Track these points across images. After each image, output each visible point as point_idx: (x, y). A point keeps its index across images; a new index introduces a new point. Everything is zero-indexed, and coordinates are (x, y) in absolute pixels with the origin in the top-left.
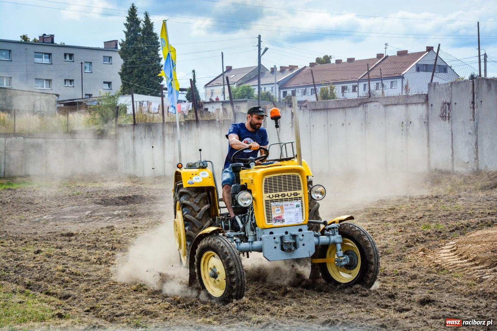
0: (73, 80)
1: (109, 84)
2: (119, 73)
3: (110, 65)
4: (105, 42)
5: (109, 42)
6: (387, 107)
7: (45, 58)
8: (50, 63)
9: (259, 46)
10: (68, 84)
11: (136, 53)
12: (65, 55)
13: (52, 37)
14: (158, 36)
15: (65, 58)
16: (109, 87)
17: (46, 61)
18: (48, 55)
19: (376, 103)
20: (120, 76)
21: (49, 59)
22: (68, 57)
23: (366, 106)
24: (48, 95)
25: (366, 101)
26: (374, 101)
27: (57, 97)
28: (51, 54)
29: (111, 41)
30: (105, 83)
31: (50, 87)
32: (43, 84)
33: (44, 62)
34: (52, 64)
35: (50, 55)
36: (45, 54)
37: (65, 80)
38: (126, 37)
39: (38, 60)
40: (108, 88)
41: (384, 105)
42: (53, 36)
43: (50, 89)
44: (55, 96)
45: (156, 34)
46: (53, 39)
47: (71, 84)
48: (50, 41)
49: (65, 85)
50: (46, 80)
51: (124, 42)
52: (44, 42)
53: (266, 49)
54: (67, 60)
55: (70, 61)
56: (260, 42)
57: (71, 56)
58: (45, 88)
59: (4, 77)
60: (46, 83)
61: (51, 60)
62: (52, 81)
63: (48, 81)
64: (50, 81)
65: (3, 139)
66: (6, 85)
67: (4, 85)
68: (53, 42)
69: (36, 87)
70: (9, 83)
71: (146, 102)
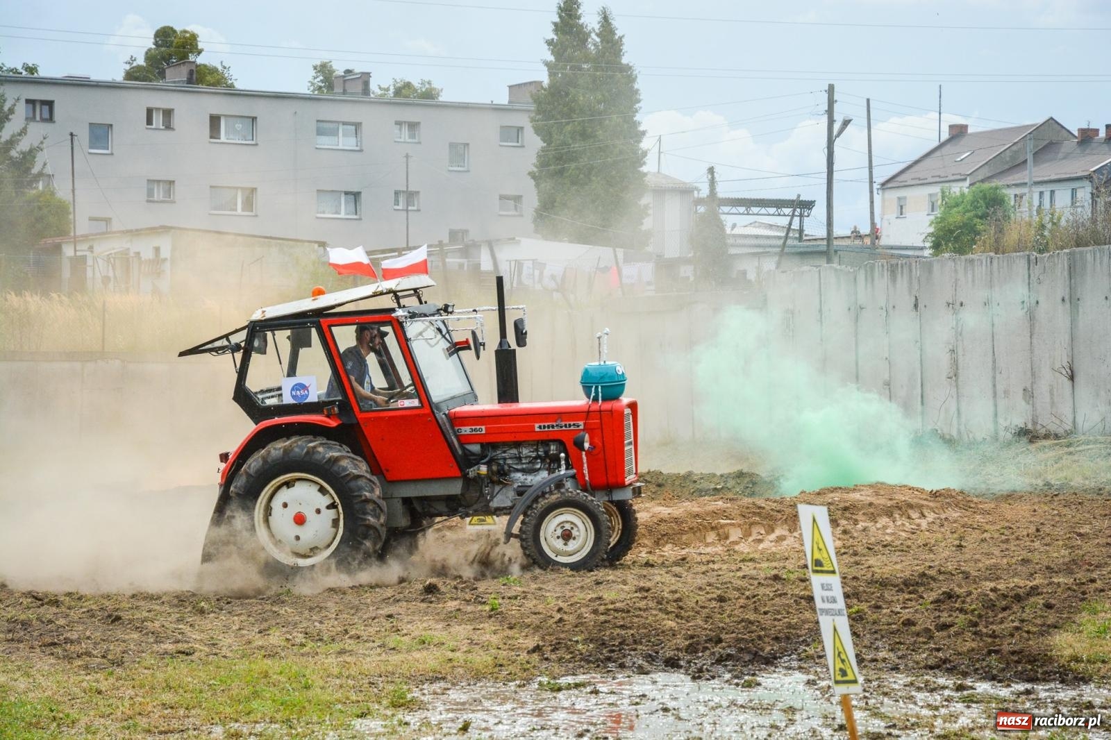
0: (415, 193)
1: (517, 199)
2: (529, 174)
3: (520, 150)
4: (510, 87)
5: (519, 85)
7: (343, 135)
8: (358, 148)
9: (830, 112)
10: (404, 202)
12: (398, 125)
13: (365, 78)
14: (634, 73)
15: (399, 134)
16: (516, 209)
17: (346, 141)
18: (354, 127)
20: (532, 182)
21: (355, 139)
22: (405, 130)
24: (299, 243)
27: (322, 248)
28: (361, 123)
29: (525, 84)
30: (502, 198)
31: (356, 214)
32: (339, 206)
33: (341, 147)
34: (361, 151)
35: (357, 126)
36: (344, 123)
37: (397, 193)
38: (550, 76)
39: (325, 142)
40: (514, 212)
42: (368, 74)
43: (355, 217)
44: (316, 246)
45: (630, 68)
46: (367, 84)
47: (412, 204)
48: (359, 88)
49: (396, 207)
50: (346, 193)
52: (345, 92)
53: (846, 123)
54: (402, 140)
55: (410, 140)
56: (831, 102)
57: (413, 127)
58: (342, 215)
59: (237, 188)
60: (346, 202)
61: (361, 141)
62: (363, 195)
63: (353, 197)
64: (356, 196)
65: (78, 365)
66: (243, 210)
67: (236, 210)
68: (366, 90)
69: (321, 213)
70: (249, 204)
71: (531, 262)
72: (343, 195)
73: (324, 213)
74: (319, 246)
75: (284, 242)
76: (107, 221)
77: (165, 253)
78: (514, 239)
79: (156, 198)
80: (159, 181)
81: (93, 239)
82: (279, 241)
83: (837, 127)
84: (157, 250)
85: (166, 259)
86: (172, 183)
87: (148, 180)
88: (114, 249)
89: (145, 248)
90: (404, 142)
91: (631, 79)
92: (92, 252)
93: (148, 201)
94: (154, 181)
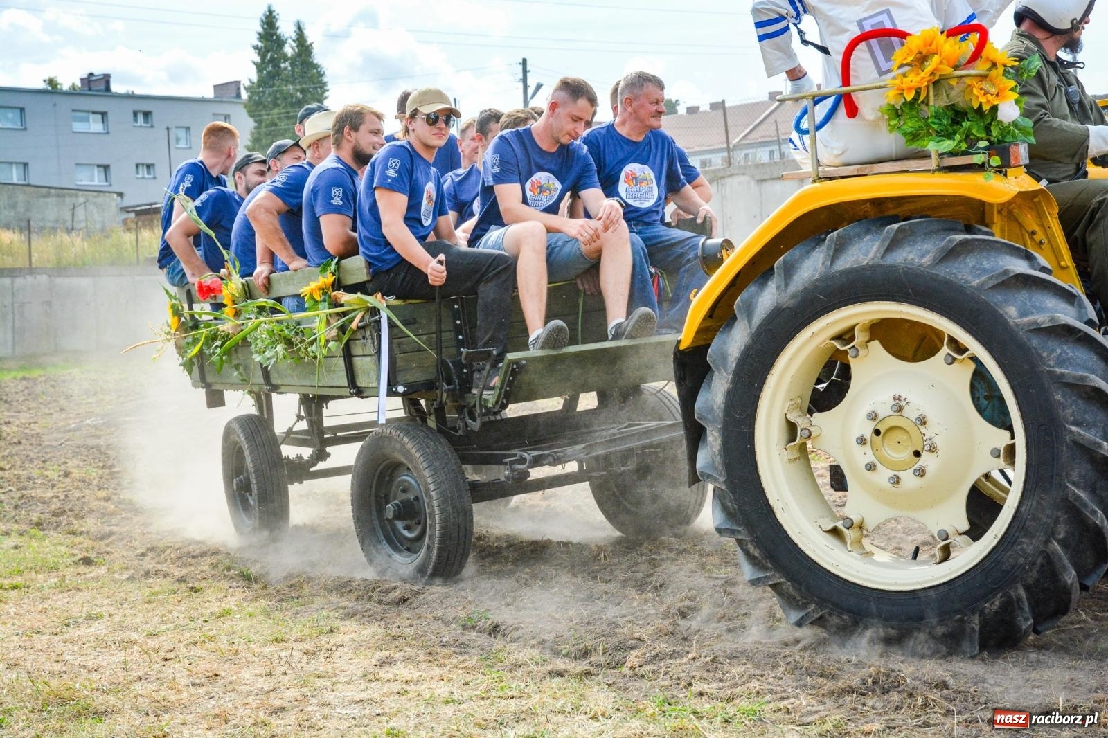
0: (153, 165)
4: (215, 86)
5: (222, 85)
6: (764, 183)
7: (94, 122)
8: (106, 131)
9: (525, 80)
10: (143, 172)
11: (279, 105)
12: (135, 114)
13: (106, 79)
14: (323, 69)
15: (136, 120)
17: (96, 125)
18: (100, 116)
19: (742, 178)
21: (102, 124)
22: (140, 117)
23: (722, 185)
24: (101, 194)
25: (722, 174)
26: (737, 174)
27: (119, 198)
28: (107, 113)
29: (227, 84)
31: (107, 181)
32: (93, 176)
33: (92, 130)
34: (108, 133)
35: (104, 114)
36: (94, 113)
37: (137, 166)
38: (258, 73)
39: (78, 126)
41: (758, 181)
42: (109, 76)
43: (106, 184)
44: (115, 196)
45: (320, 66)
46: (108, 83)
47: (149, 173)
48: (103, 87)
49: (138, 176)
50: (98, 166)
51: (253, 83)
52: (90, 89)
53: (539, 87)
54: (139, 124)
55: (145, 125)
56: (525, 72)
57: (147, 114)
58: (96, 183)
59: (12, 163)
60: (99, 171)
61: (107, 126)
62: (112, 168)
63: (103, 168)
64: (106, 168)
66: (18, 179)
67: (12, 180)
68: (108, 89)
72: (96, 169)
73: (81, 181)
83: (530, 91)
90: (141, 126)
91: (320, 75)
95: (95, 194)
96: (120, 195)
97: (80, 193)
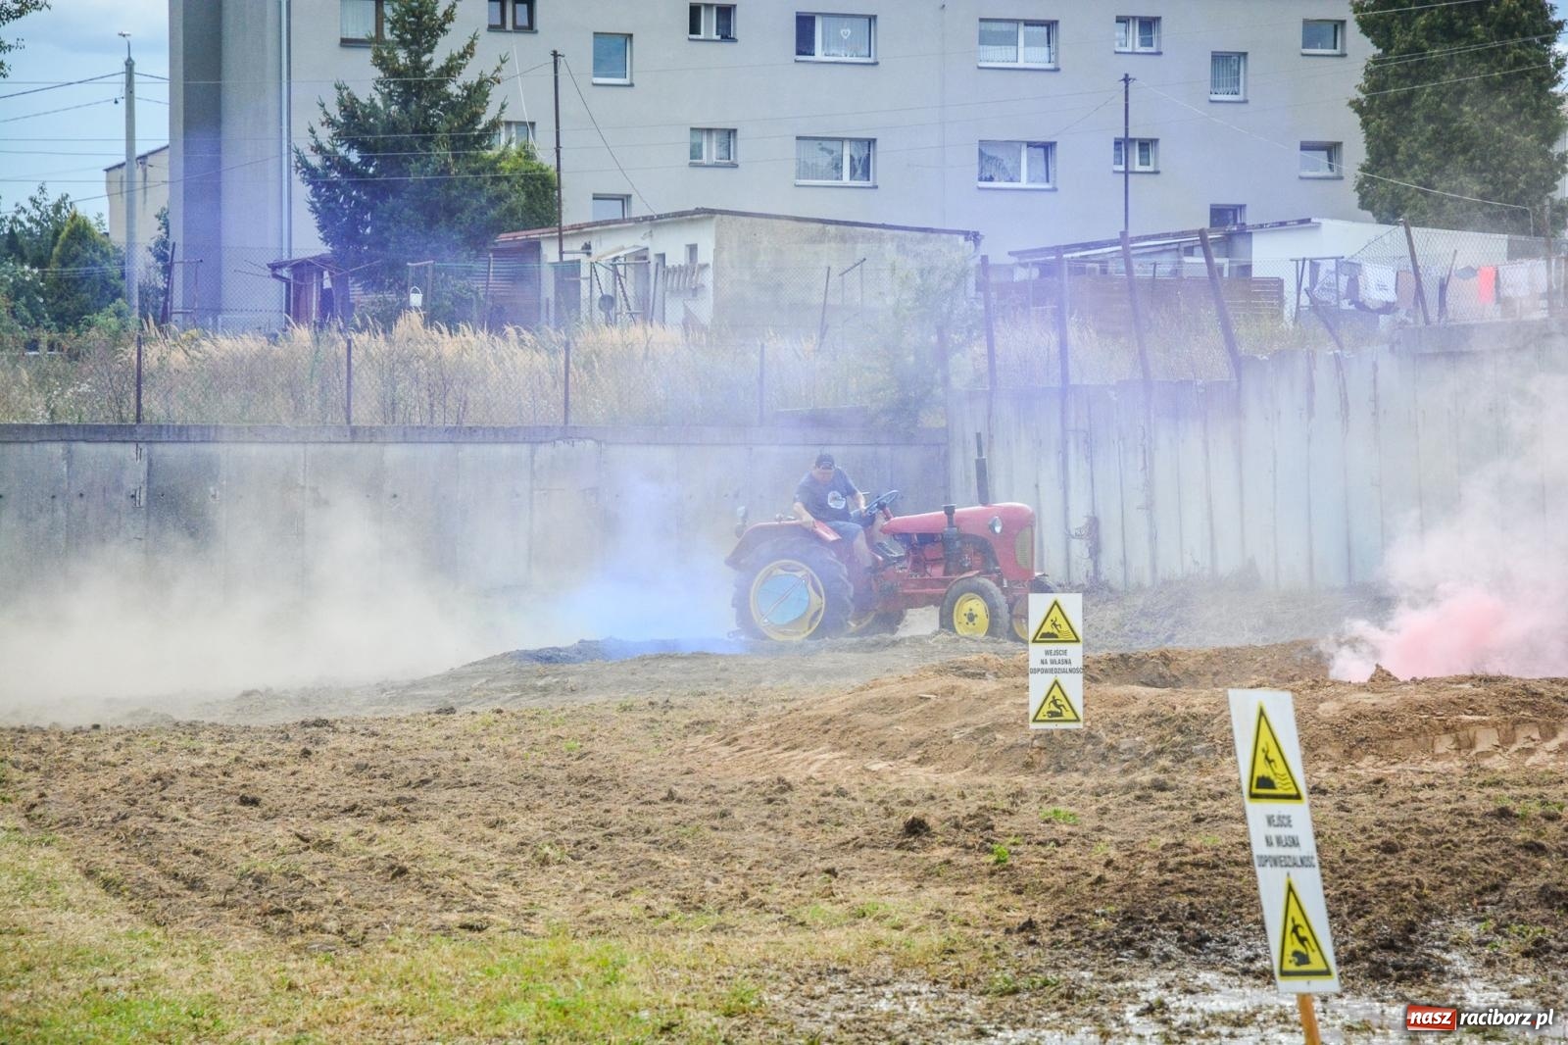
0: (1155, 141)
1: (1332, 149)
2: (1351, 104)
3: (1338, 62)
7: (1026, 44)
8: (1051, 66)
10: (1131, 159)
12: (1121, 23)
15: (1123, 39)
16: (1331, 167)
17: (1030, 54)
18: (1044, 30)
20: (1357, 119)
21: (1046, 49)
22: (1134, 31)
24: (932, 236)
27: (970, 243)
28: (1057, 21)
30: (1306, 147)
31: (1048, 181)
32: (1018, 167)
33: (1021, 64)
34: (1057, 69)
35: (1051, 26)
36: (1028, 23)
37: (1119, 143)
39: (995, 55)
40: (1327, 173)
43: (1045, 186)
44: (961, 239)
47: (1145, 160)
49: (1117, 168)
50: (1030, 145)
54: (1129, 49)
55: (1142, 49)
57: (1147, 25)
58: (1023, 184)
59: (842, 140)
60: (1030, 159)
61: (1057, 53)
62: (1059, 149)
63: (1041, 151)
64: (1047, 149)
65: (523, 450)
66: (852, 176)
67: (840, 178)
69: (986, 180)
70: (863, 167)
71: (1333, 261)
72: (1024, 147)
73: (991, 179)
74: (966, 239)
75: (907, 233)
76: (624, 199)
77: (705, 255)
78: (1309, 220)
79: (705, 160)
80: (709, 131)
81: (590, 233)
82: (896, 232)
84: (693, 249)
85: (706, 266)
86: (731, 133)
87: (692, 129)
88: (623, 249)
89: (672, 245)
90: (1132, 53)
92: (589, 254)
93: (692, 165)
94: (702, 130)
95: (919, 235)
96: (974, 237)
97: (888, 233)
